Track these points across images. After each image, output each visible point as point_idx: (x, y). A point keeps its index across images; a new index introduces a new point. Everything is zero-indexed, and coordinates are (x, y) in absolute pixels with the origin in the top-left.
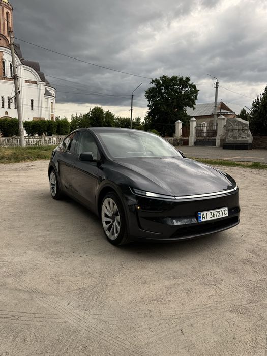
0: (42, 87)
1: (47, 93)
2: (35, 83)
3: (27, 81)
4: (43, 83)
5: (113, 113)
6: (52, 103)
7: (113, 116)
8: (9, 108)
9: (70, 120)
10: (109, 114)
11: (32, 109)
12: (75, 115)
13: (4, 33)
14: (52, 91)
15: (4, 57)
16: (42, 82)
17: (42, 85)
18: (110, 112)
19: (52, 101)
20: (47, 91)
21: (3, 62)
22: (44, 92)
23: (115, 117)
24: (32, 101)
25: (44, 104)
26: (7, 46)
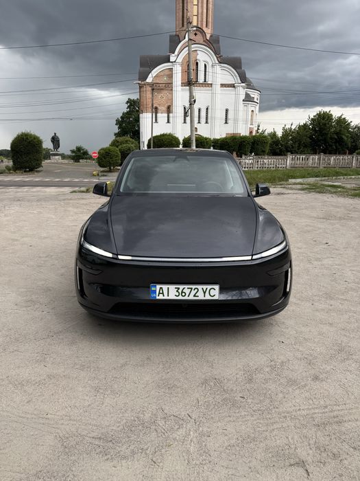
0: (242, 91)
1: (248, 99)
2: (233, 86)
3: (222, 85)
4: (244, 84)
5: (349, 119)
6: (253, 111)
7: (349, 124)
8: (199, 123)
9: (280, 134)
10: (342, 122)
11: (226, 123)
12: (288, 127)
13: (202, 24)
14: (255, 95)
15: (198, 58)
16: (242, 84)
17: (241, 88)
18: (343, 117)
19: (253, 109)
20: (247, 95)
21: (197, 63)
22: (243, 97)
23: (352, 124)
24: (227, 110)
25: (241, 115)
26: (204, 41)
